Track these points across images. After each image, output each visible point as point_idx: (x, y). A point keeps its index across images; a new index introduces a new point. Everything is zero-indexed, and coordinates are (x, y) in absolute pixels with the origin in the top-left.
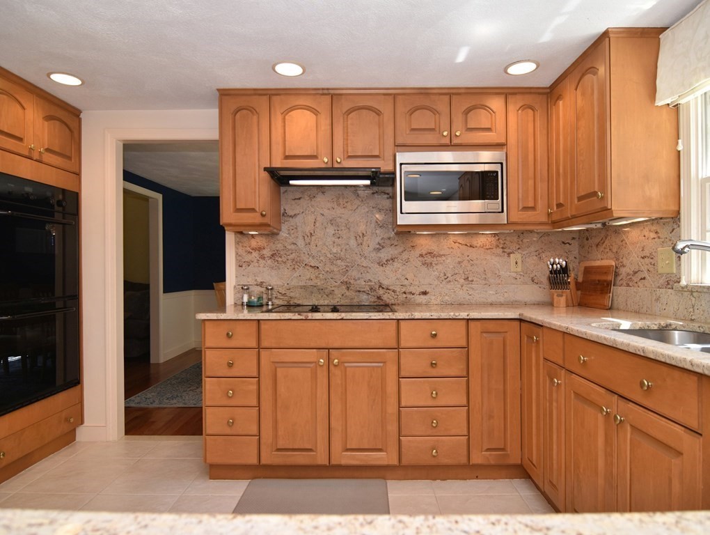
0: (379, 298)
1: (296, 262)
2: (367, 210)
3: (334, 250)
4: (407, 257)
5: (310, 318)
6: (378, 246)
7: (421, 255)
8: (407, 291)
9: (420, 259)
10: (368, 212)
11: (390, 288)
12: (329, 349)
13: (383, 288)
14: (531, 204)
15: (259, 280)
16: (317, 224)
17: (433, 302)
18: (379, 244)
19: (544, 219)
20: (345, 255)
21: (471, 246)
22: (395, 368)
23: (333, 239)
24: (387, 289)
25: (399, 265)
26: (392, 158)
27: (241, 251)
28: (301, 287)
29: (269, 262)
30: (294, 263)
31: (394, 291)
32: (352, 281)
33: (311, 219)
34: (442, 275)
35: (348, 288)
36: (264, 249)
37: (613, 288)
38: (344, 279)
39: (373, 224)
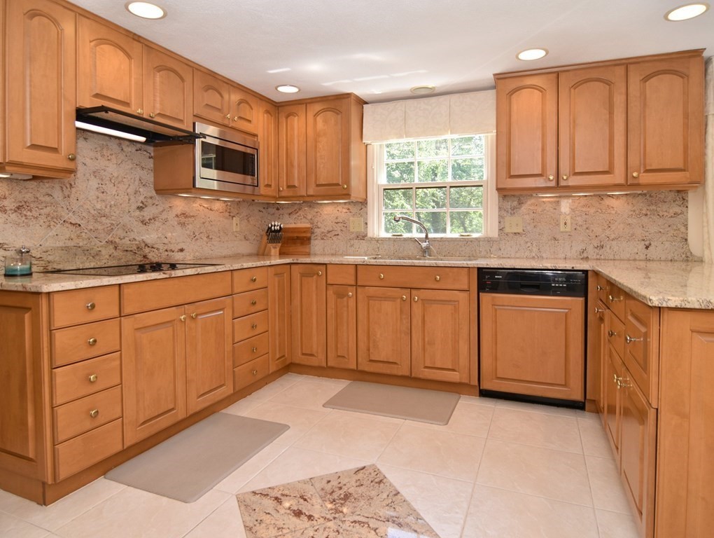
0: (146, 257)
1: (52, 218)
2: (131, 166)
3: (98, 206)
4: (166, 217)
5: (173, 276)
6: (141, 205)
7: (177, 216)
8: (168, 249)
9: (176, 219)
10: (132, 169)
11: (155, 246)
13: (149, 247)
18: (143, 203)
20: (110, 212)
21: (211, 210)
22: (231, 311)
23: (97, 193)
24: (152, 247)
25: (160, 224)
28: (61, 249)
30: (49, 218)
31: (158, 249)
32: (117, 240)
34: (192, 233)
35: (115, 248)
36: (5, 198)
37: (312, 241)
38: (109, 238)
39: (137, 182)
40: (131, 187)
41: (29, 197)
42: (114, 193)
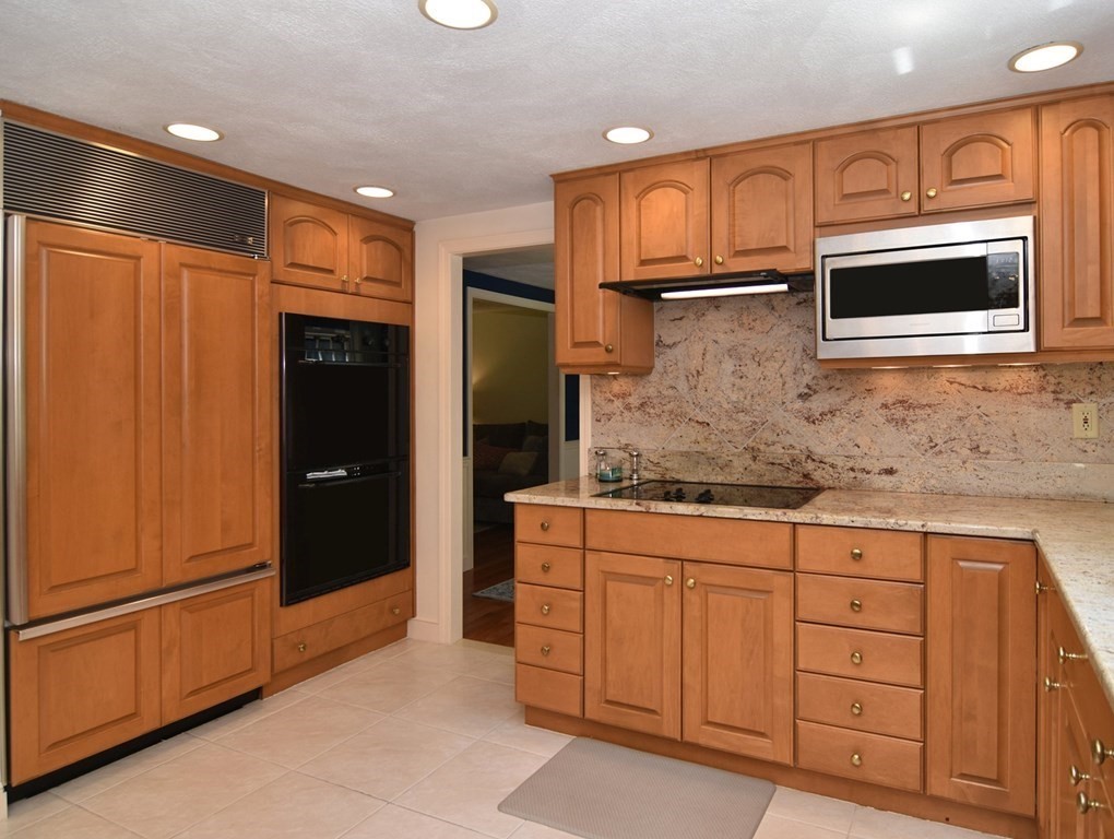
0: (806, 476)
1: (676, 416)
2: (788, 331)
3: (734, 398)
4: (857, 408)
5: (652, 510)
6: (806, 391)
7: (885, 406)
8: (857, 466)
9: (884, 411)
10: (789, 335)
11: (826, 460)
12: (682, 560)
13: (814, 460)
14: (1093, 313)
15: (624, 441)
16: (708, 357)
17: (906, 487)
18: (808, 386)
20: (751, 405)
21: (984, 389)
22: (787, 604)
23: (732, 379)
24: (821, 462)
25: (843, 423)
26: (809, 248)
27: (598, 399)
28: (682, 454)
29: (637, 414)
30: (673, 416)
31: (832, 466)
32: (762, 447)
33: (698, 348)
34: (925, 440)
35: (754, 458)
36: (630, 395)
38: (750, 442)
40: (787, 364)
42: (759, 375)
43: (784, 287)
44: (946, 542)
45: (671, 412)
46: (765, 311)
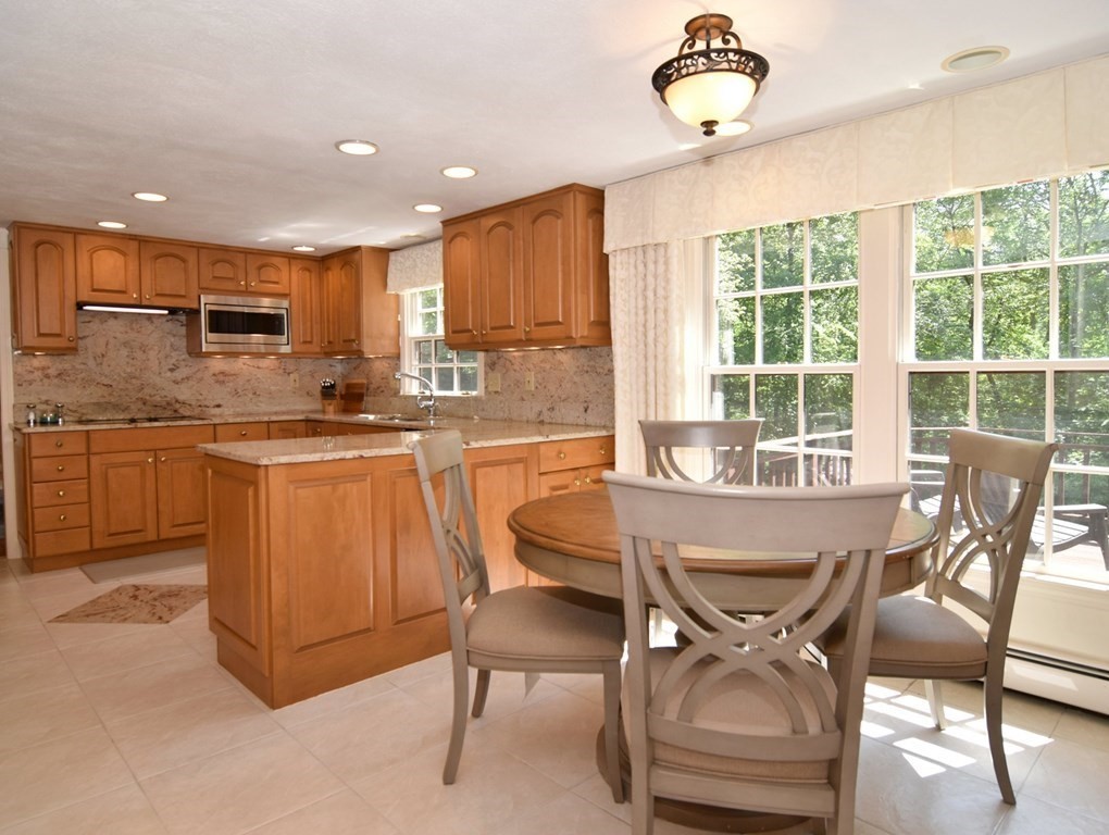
0: (176, 411)
2: (161, 334)
3: (129, 370)
4: (201, 376)
6: (173, 367)
7: (214, 375)
8: (202, 405)
9: (213, 377)
10: (162, 337)
11: (186, 402)
12: (155, 450)
13: (179, 403)
14: (309, 340)
15: (44, 398)
16: (110, 346)
18: (175, 365)
19: (318, 350)
20: (140, 374)
21: (258, 367)
23: (127, 360)
24: (183, 404)
25: (194, 383)
26: (197, 298)
28: (94, 404)
29: (56, 381)
30: (84, 381)
31: (190, 405)
32: (148, 398)
33: (102, 341)
34: (233, 390)
35: (144, 404)
36: (49, 368)
37: (365, 398)
38: (140, 395)
39: (168, 348)
40: (162, 352)
41: (67, 366)
42: (144, 358)
43: (166, 312)
44: (277, 424)
45: (83, 379)
46: (147, 323)
